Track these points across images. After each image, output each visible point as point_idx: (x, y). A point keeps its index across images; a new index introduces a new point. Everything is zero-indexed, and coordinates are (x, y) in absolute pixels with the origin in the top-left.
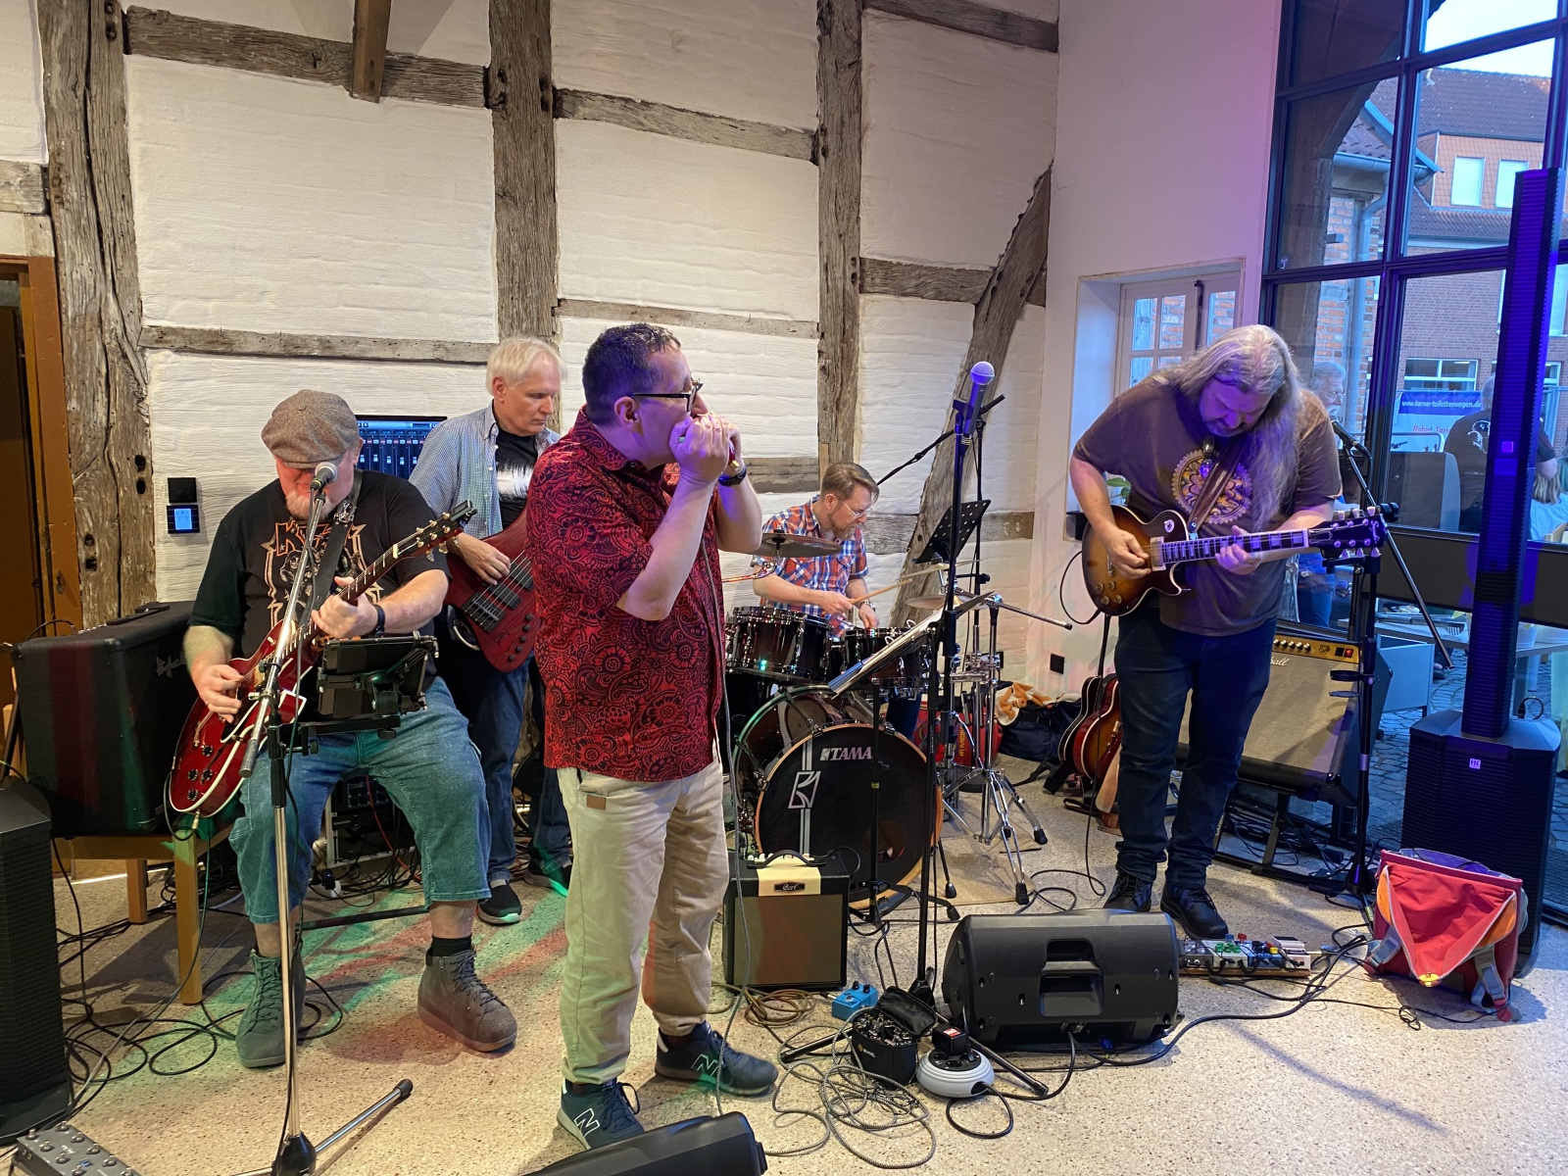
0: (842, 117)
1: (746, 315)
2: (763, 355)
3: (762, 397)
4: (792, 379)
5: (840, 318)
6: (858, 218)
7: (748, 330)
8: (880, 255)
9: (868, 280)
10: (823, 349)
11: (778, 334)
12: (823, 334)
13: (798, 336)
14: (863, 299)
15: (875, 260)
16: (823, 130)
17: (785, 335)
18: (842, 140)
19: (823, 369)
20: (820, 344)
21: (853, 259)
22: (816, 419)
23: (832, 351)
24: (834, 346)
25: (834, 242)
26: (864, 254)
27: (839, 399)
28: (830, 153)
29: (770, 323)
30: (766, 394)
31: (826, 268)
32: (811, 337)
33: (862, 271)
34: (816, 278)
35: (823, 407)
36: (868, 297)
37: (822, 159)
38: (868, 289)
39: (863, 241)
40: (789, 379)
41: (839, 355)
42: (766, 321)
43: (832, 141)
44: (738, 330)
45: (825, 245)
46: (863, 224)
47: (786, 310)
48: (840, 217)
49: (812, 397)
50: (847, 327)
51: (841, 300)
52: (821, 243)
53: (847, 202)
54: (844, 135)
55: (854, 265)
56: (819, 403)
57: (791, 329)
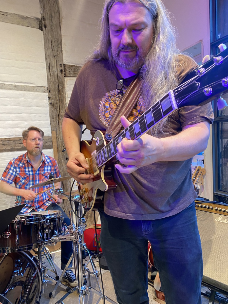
0: (51, 14)
1: (13, 84)
2: (23, 99)
3: (23, 114)
4: (38, 108)
5: (57, 85)
6: (61, 50)
7: (15, 89)
8: (72, 63)
9: (67, 72)
10: (50, 96)
11: (29, 91)
12: (50, 92)
13: (38, 92)
14: (66, 79)
15: (70, 65)
16: (44, 19)
17: (32, 91)
18: (52, 23)
19: (51, 104)
20: (48, 95)
21: (61, 65)
22: (49, 122)
23: (54, 97)
24: (55, 95)
25: (52, 58)
26: (65, 63)
27: (59, 115)
28: (47, 27)
29: (26, 87)
30: (26, 113)
31: (49, 68)
32: (45, 92)
33: (65, 69)
34: (45, 71)
35: (52, 118)
36: (68, 78)
37: (44, 29)
38: (68, 75)
39: (64, 58)
40: (36, 107)
41: (58, 99)
42: (23, 86)
43: (48, 23)
44: (10, 89)
45: (48, 59)
46: (64, 52)
47: (32, 82)
48: (54, 50)
49: (46, 114)
50: (60, 89)
51: (56, 79)
52: (46, 59)
53: (56, 44)
54: (53, 20)
55: (61, 67)
56: (50, 116)
57: (35, 89)
